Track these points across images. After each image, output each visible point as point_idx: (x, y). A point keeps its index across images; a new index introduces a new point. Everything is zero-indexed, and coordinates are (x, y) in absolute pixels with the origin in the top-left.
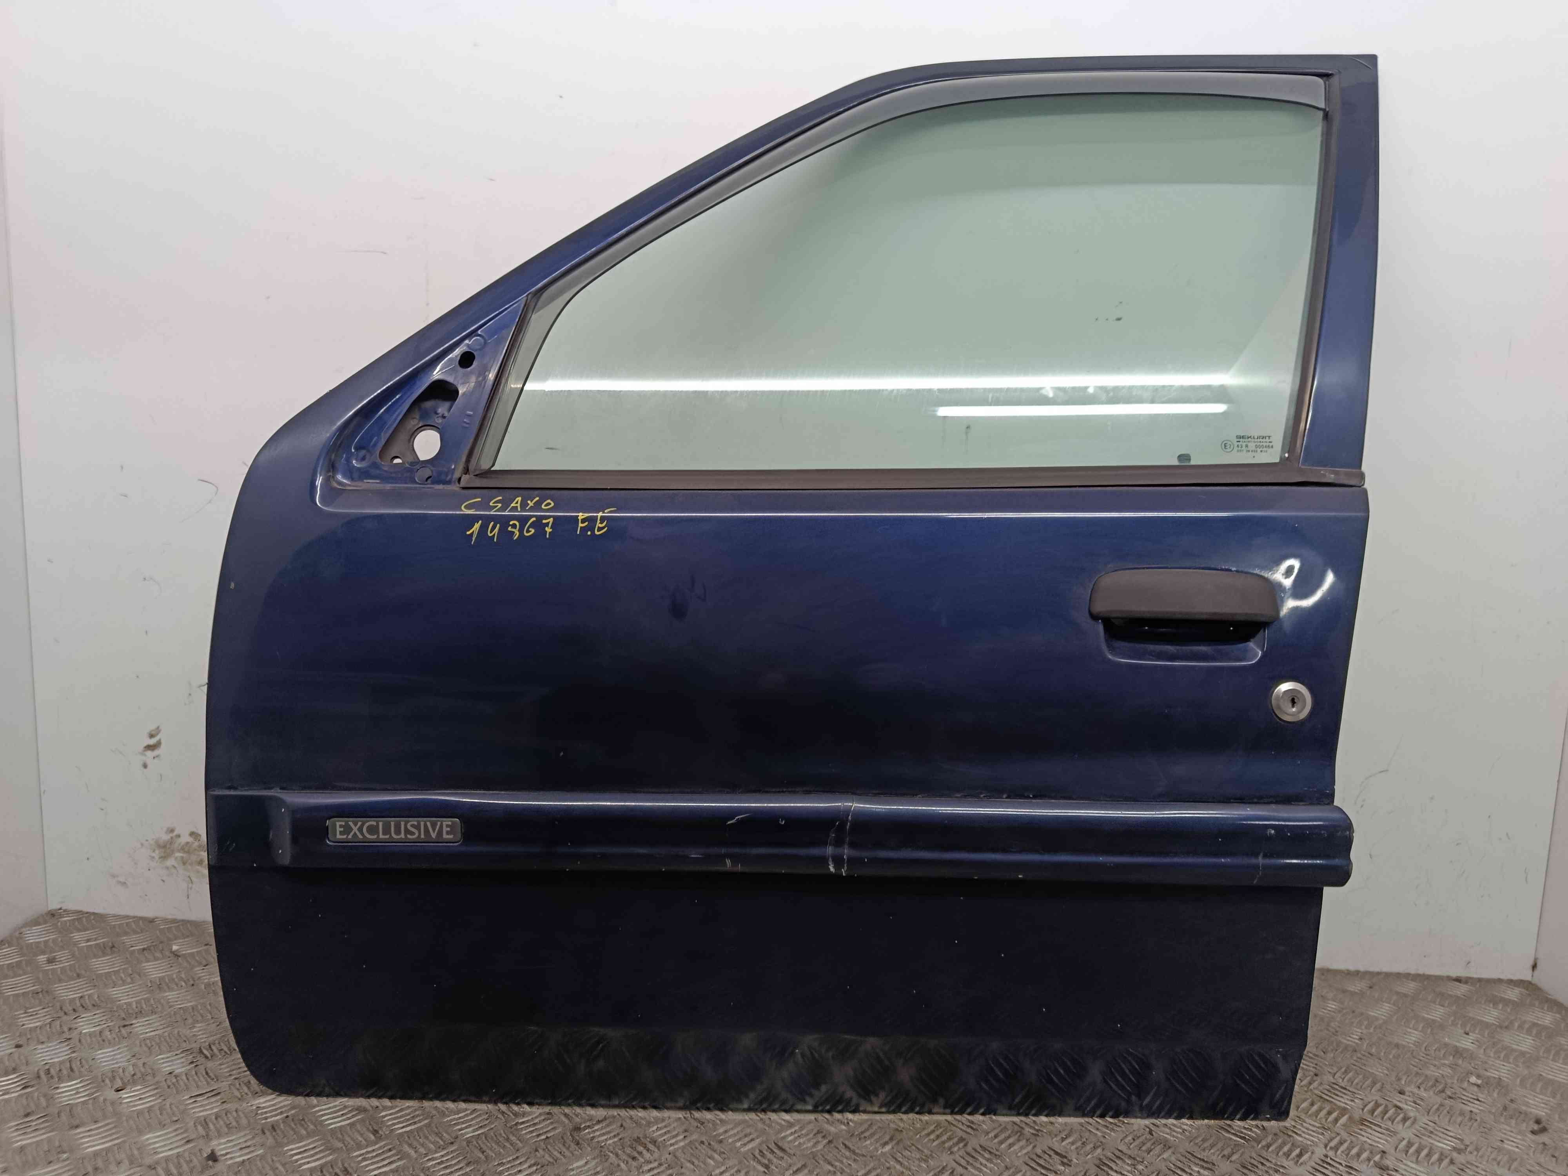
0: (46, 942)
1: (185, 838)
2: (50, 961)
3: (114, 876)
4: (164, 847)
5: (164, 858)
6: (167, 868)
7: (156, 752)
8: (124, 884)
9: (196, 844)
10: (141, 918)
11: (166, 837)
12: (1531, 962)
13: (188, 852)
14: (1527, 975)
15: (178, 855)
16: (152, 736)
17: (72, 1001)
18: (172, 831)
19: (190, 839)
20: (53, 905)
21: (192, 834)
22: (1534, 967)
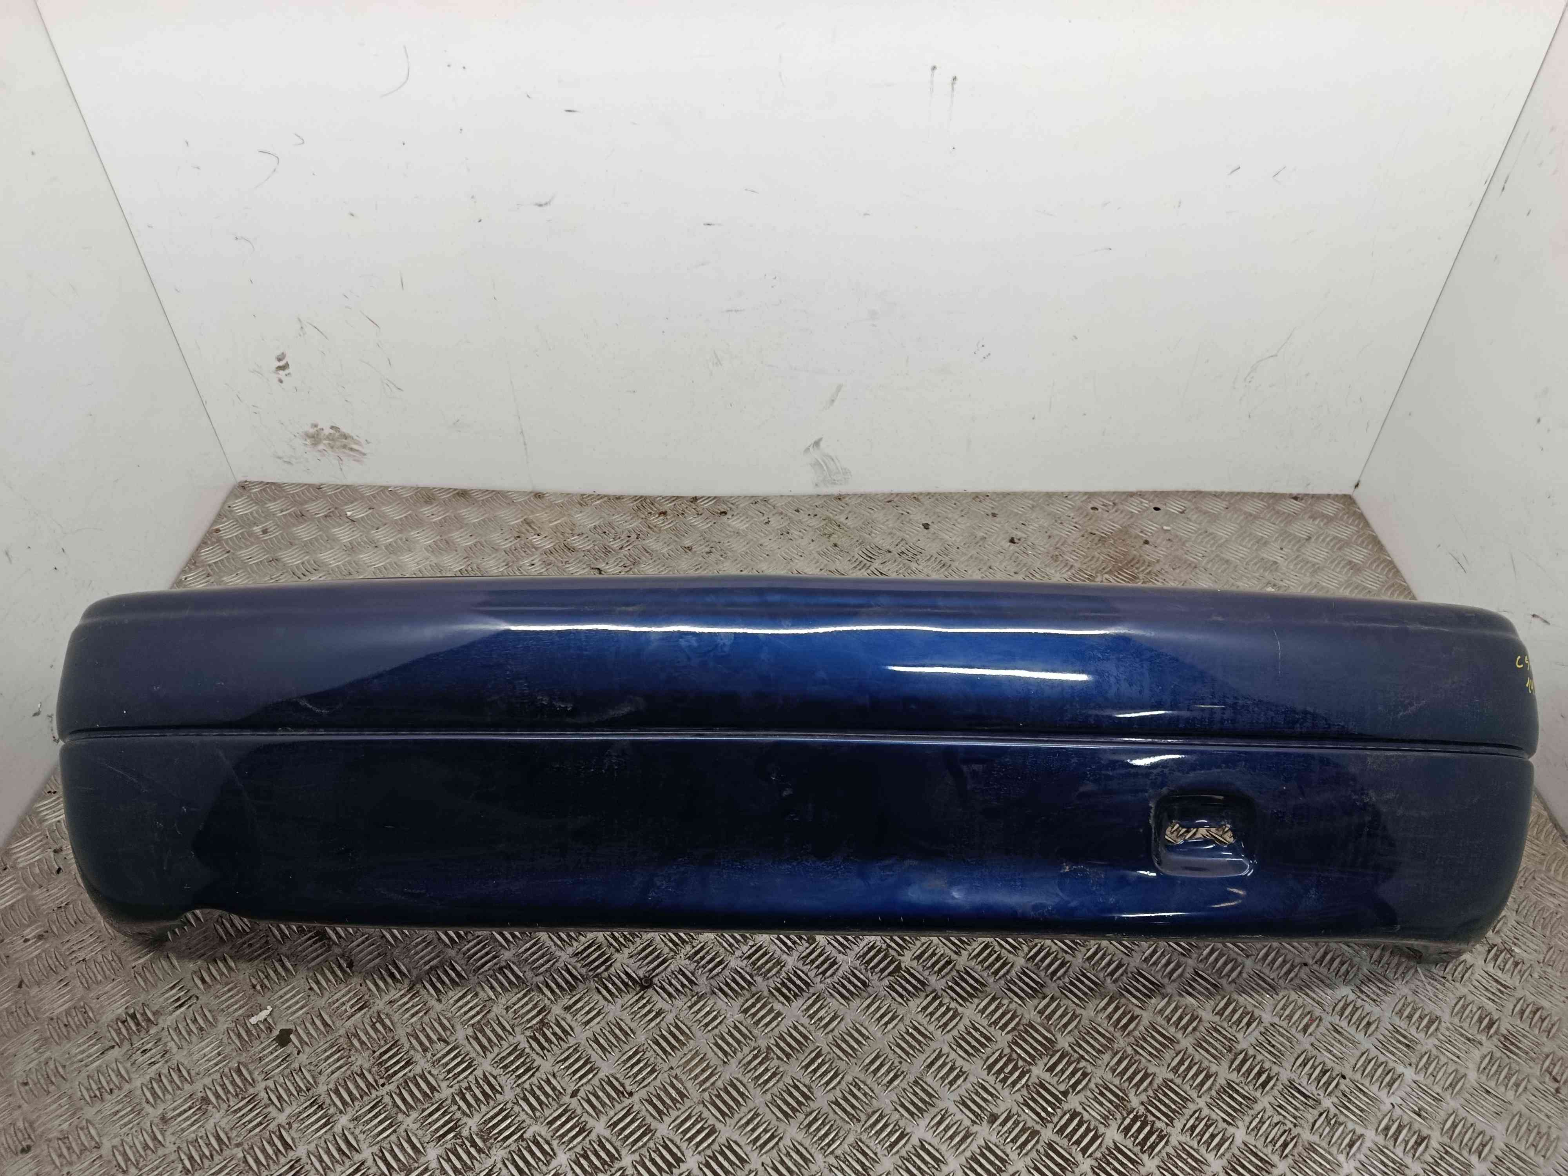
0: (251, 513)
1: (327, 431)
2: (265, 531)
3: (279, 458)
4: (313, 437)
5: (315, 444)
6: (320, 451)
7: (287, 371)
8: (289, 463)
9: (337, 434)
10: (310, 485)
11: (312, 431)
12: (1355, 483)
13: (333, 440)
14: (1348, 490)
15: (325, 442)
16: (279, 360)
17: (297, 566)
18: (316, 426)
19: (332, 431)
20: (240, 478)
21: (332, 428)
22: (1357, 486)
